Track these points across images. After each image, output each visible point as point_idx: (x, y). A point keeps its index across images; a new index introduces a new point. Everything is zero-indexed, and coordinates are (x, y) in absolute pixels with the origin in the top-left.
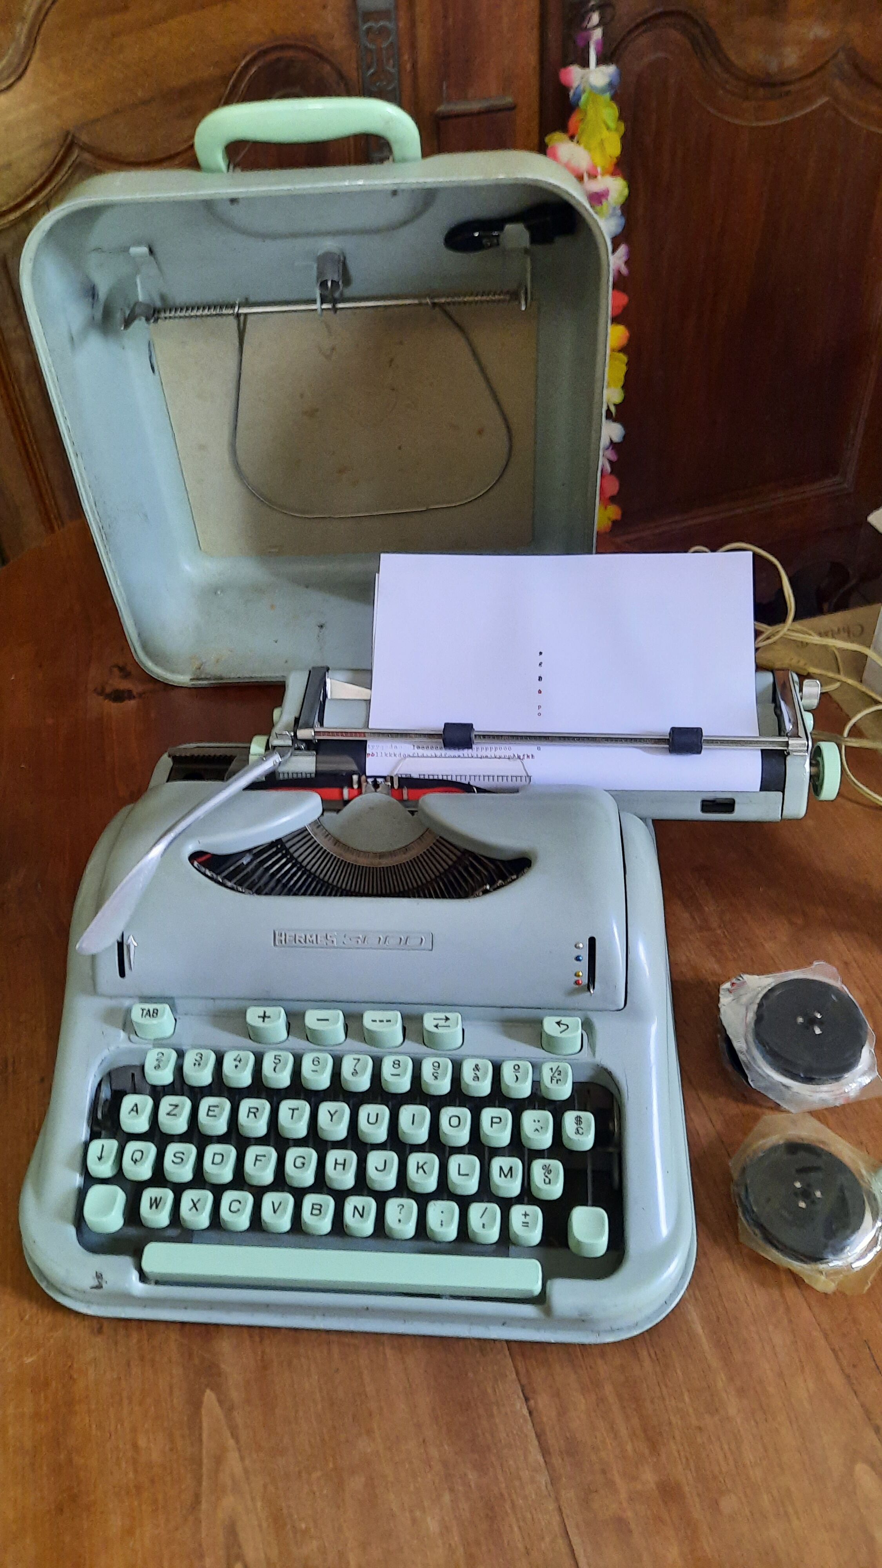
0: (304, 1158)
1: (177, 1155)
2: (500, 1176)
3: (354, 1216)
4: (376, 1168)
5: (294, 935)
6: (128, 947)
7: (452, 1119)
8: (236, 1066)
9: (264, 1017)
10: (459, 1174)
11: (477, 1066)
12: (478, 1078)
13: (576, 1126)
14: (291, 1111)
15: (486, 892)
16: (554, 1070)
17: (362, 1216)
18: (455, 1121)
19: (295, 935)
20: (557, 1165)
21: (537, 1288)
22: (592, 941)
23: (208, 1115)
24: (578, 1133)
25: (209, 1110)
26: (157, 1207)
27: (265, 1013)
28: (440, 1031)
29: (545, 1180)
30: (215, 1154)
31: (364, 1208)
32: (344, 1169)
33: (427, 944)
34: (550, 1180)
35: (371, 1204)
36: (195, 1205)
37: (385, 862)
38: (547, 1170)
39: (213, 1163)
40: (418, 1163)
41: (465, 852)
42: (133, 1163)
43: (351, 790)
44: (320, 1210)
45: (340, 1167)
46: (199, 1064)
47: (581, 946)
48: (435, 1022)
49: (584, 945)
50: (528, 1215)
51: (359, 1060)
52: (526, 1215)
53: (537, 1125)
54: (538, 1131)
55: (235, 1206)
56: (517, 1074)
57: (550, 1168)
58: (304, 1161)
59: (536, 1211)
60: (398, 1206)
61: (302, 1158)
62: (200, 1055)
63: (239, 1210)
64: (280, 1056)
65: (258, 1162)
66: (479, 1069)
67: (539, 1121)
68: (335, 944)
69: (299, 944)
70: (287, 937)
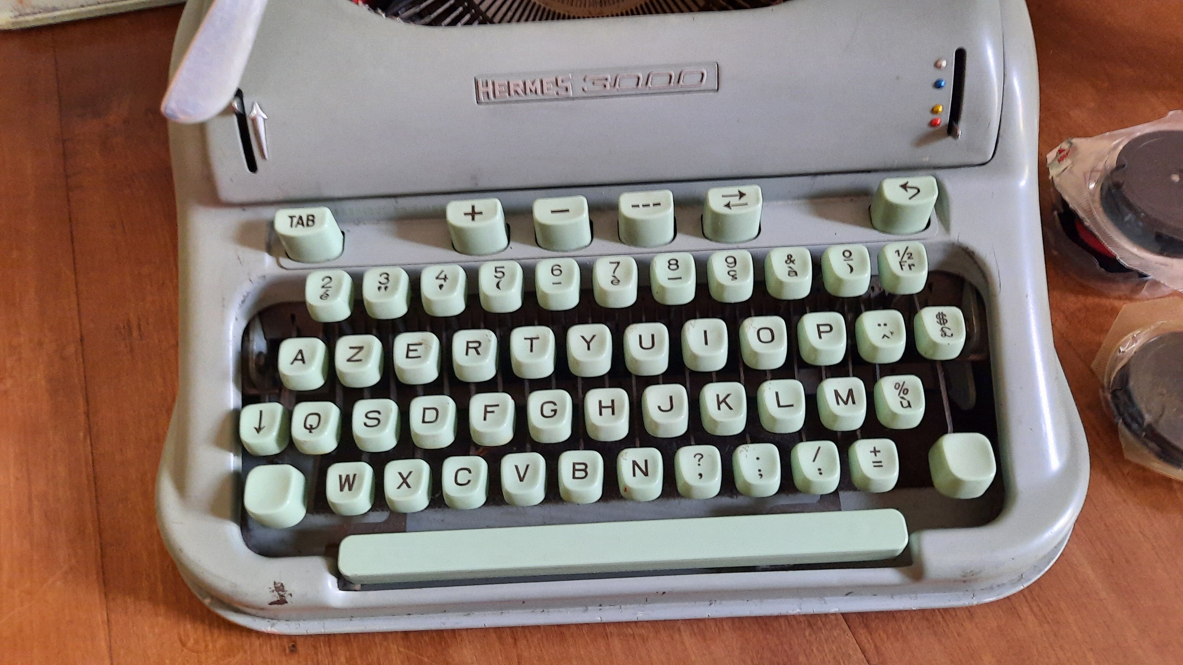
0: (555, 404)
1: (370, 415)
2: (838, 403)
3: (634, 475)
4: (659, 407)
5: (506, 83)
6: (254, 121)
7: (761, 332)
8: (441, 286)
10: (779, 406)
11: (789, 257)
12: (794, 273)
13: (940, 327)
14: (529, 341)
16: (901, 253)
17: (646, 474)
18: (766, 335)
19: (509, 83)
20: (914, 383)
21: (901, 546)
22: (961, 55)
23: (407, 357)
24: (945, 335)
25: (408, 350)
26: (350, 488)
27: (473, 207)
28: (734, 211)
29: (901, 403)
30: (425, 409)
31: (646, 461)
32: (613, 413)
33: (710, 82)
34: (907, 399)
35: (655, 455)
36: (405, 480)
38: (903, 390)
39: (424, 422)
40: (718, 396)
42: (308, 431)
44: (585, 470)
45: (607, 412)
46: (386, 288)
47: (943, 64)
48: (726, 201)
49: (948, 64)
50: (879, 452)
51: (618, 263)
52: (875, 452)
53: (886, 331)
54: (888, 337)
55: (463, 477)
56: (850, 263)
57: (905, 387)
58: (554, 408)
59: (890, 447)
60: (695, 456)
61: (552, 405)
62: (385, 276)
63: (469, 481)
64: (503, 267)
65: (488, 415)
66: (793, 262)
67: (885, 325)
68: (571, 93)
69: (516, 97)
70: (497, 87)
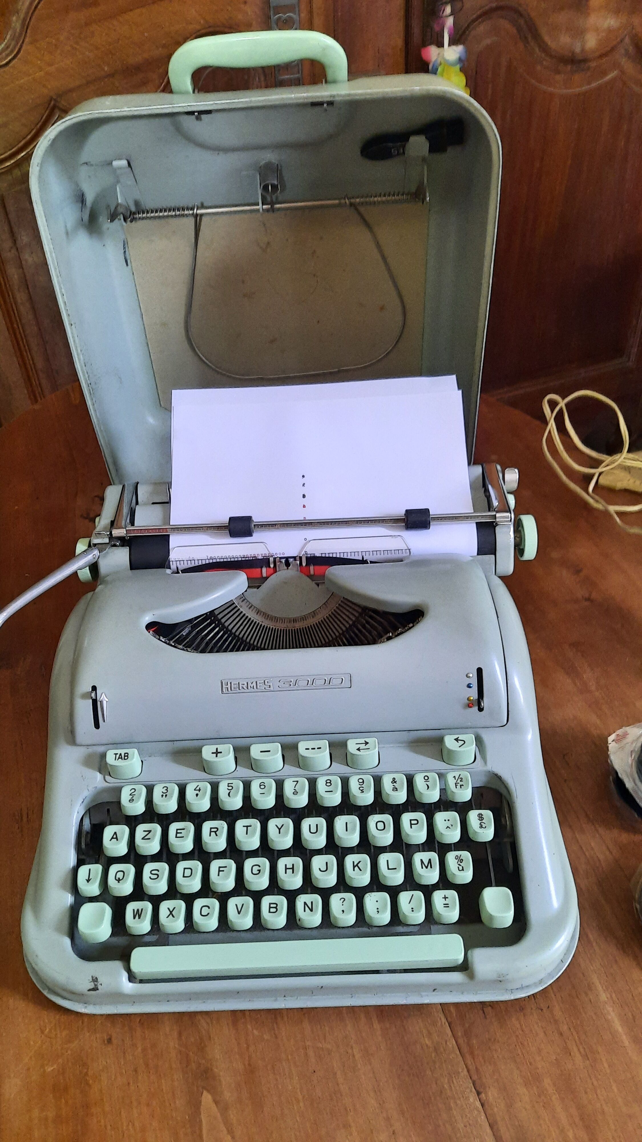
0: (259, 866)
1: (153, 872)
2: (422, 868)
3: (305, 911)
4: (320, 869)
5: (238, 683)
6: (101, 702)
7: (378, 824)
8: (197, 795)
9: (217, 753)
10: (389, 869)
11: (393, 779)
12: (397, 789)
13: (478, 822)
14: (246, 828)
15: (389, 639)
16: (457, 778)
17: (311, 910)
18: (380, 826)
19: (239, 683)
20: (466, 855)
21: (461, 958)
22: (480, 671)
23: (176, 837)
24: (482, 827)
25: (177, 833)
26: (139, 918)
27: (217, 749)
28: (362, 753)
29: (458, 867)
30: (185, 869)
31: (312, 902)
32: (293, 872)
33: (346, 683)
34: (463, 867)
35: (317, 899)
36: (171, 912)
37: (298, 625)
38: (460, 860)
39: (184, 877)
40: (353, 862)
41: (365, 610)
42: (117, 881)
43: (268, 568)
44: (276, 908)
45: (289, 872)
46: (166, 796)
47: (471, 675)
48: (358, 746)
49: (474, 675)
50: (447, 898)
51: (297, 781)
52: (445, 898)
53: (448, 824)
54: (450, 828)
55: (205, 911)
56: (427, 783)
57: (461, 858)
58: (259, 868)
59: (453, 894)
60: (340, 900)
61: (257, 867)
62: (166, 788)
63: (208, 914)
64: (232, 783)
65: (220, 872)
66: (395, 782)
67: (449, 820)
68: (272, 688)
69: (243, 690)
70: (232, 684)
